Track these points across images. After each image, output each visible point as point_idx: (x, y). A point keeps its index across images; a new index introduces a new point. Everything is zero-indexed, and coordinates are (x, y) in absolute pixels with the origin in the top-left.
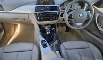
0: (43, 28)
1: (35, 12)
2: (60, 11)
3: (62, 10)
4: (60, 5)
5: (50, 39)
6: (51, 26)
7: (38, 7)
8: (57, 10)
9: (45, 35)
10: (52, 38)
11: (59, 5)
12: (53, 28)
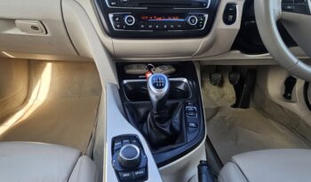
0: (136, 76)
5: (167, 130)
6: (173, 70)
9: (142, 111)
10: (178, 128)
12: (185, 80)
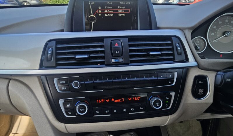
1: (41, 67)
2: (192, 62)
3: (202, 56)
4: (188, 34)
7: (59, 41)
8: (173, 61)
11: (182, 30)
